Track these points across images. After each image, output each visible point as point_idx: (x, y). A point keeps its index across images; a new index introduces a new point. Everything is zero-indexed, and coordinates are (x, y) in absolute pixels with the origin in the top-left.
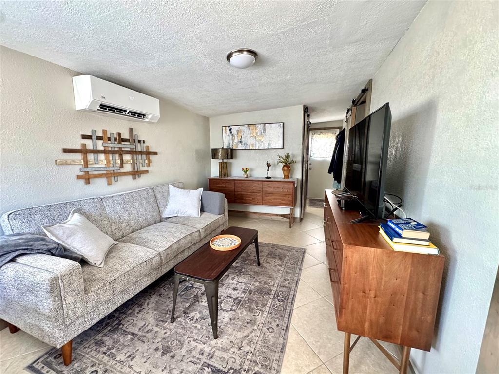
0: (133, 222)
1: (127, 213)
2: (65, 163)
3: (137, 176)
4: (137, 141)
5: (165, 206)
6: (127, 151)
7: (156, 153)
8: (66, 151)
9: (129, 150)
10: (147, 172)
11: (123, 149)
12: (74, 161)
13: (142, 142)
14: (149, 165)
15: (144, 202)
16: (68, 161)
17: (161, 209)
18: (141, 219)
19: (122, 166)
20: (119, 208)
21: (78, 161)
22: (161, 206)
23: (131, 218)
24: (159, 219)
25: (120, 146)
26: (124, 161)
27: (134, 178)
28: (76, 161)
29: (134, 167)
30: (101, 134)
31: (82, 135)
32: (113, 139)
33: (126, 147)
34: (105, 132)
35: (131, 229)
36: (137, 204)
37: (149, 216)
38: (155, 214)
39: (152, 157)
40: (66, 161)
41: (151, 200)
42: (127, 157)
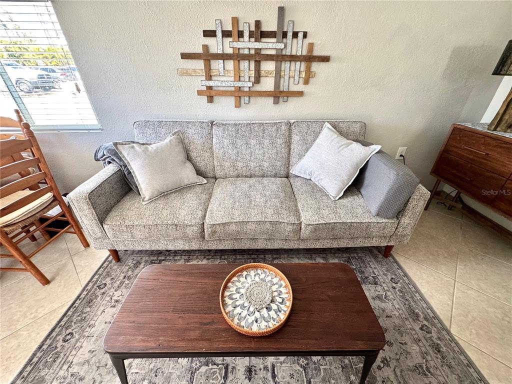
0: (240, 165)
1: (235, 151)
2: (185, 73)
3: (281, 99)
4: (290, 35)
5: (301, 157)
6: (271, 55)
7: (325, 59)
8: (185, 56)
9: (273, 52)
10: (300, 94)
11: (263, 52)
12: (194, 70)
13: (301, 35)
14: (306, 82)
15: (266, 142)
16: (189, 70)
17: (293, 160)
18: (253, 165)
19: (257, 80)
20: (226, 142)
21: (199, 71)
22: (294, 153)
23: (239, 158)
24: (283, 172)
25: (258, 45)
26: (263, 73)
27: (276, 102)
28: (197, 70)
29: (277, 84)
30: (229, 27)
31: (204, 31)
32: (246, 34)
33: (270, 46)
34: (235, 21)
35: (236, 172)
36: (253, 142)
37: (266, 164)
38: (278, 164)
39: (316, 67)
40: (187, 70)
41: (279, 141)
42: (269, 67)
